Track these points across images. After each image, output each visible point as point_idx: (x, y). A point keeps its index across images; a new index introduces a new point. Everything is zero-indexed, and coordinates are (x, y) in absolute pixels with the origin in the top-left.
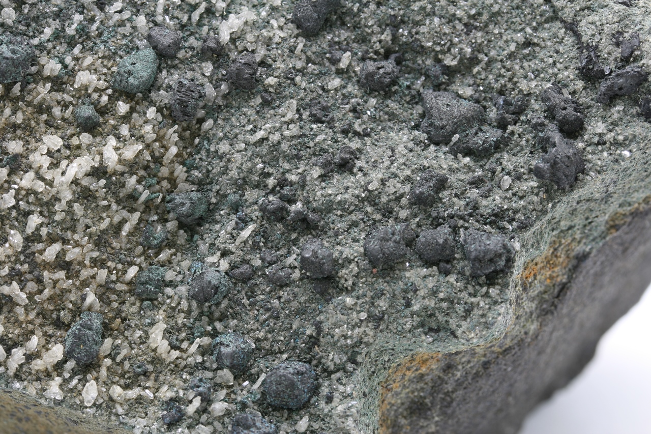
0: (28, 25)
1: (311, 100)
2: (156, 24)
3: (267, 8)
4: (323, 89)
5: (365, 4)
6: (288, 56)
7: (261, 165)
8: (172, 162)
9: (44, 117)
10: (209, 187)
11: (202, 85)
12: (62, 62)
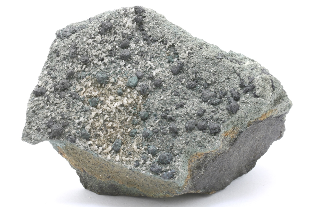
0: (107, 70)
1: (174, 90)
2: (138, 71)
3: (165, 68)
4: (178, 88)
5: (189, 68)
6: (169, 80)
7: (161, 106)
8: (140, 104)
9: (110, 92)
10: (149, 110)
11: (148, 86)
12: (115, 79)
